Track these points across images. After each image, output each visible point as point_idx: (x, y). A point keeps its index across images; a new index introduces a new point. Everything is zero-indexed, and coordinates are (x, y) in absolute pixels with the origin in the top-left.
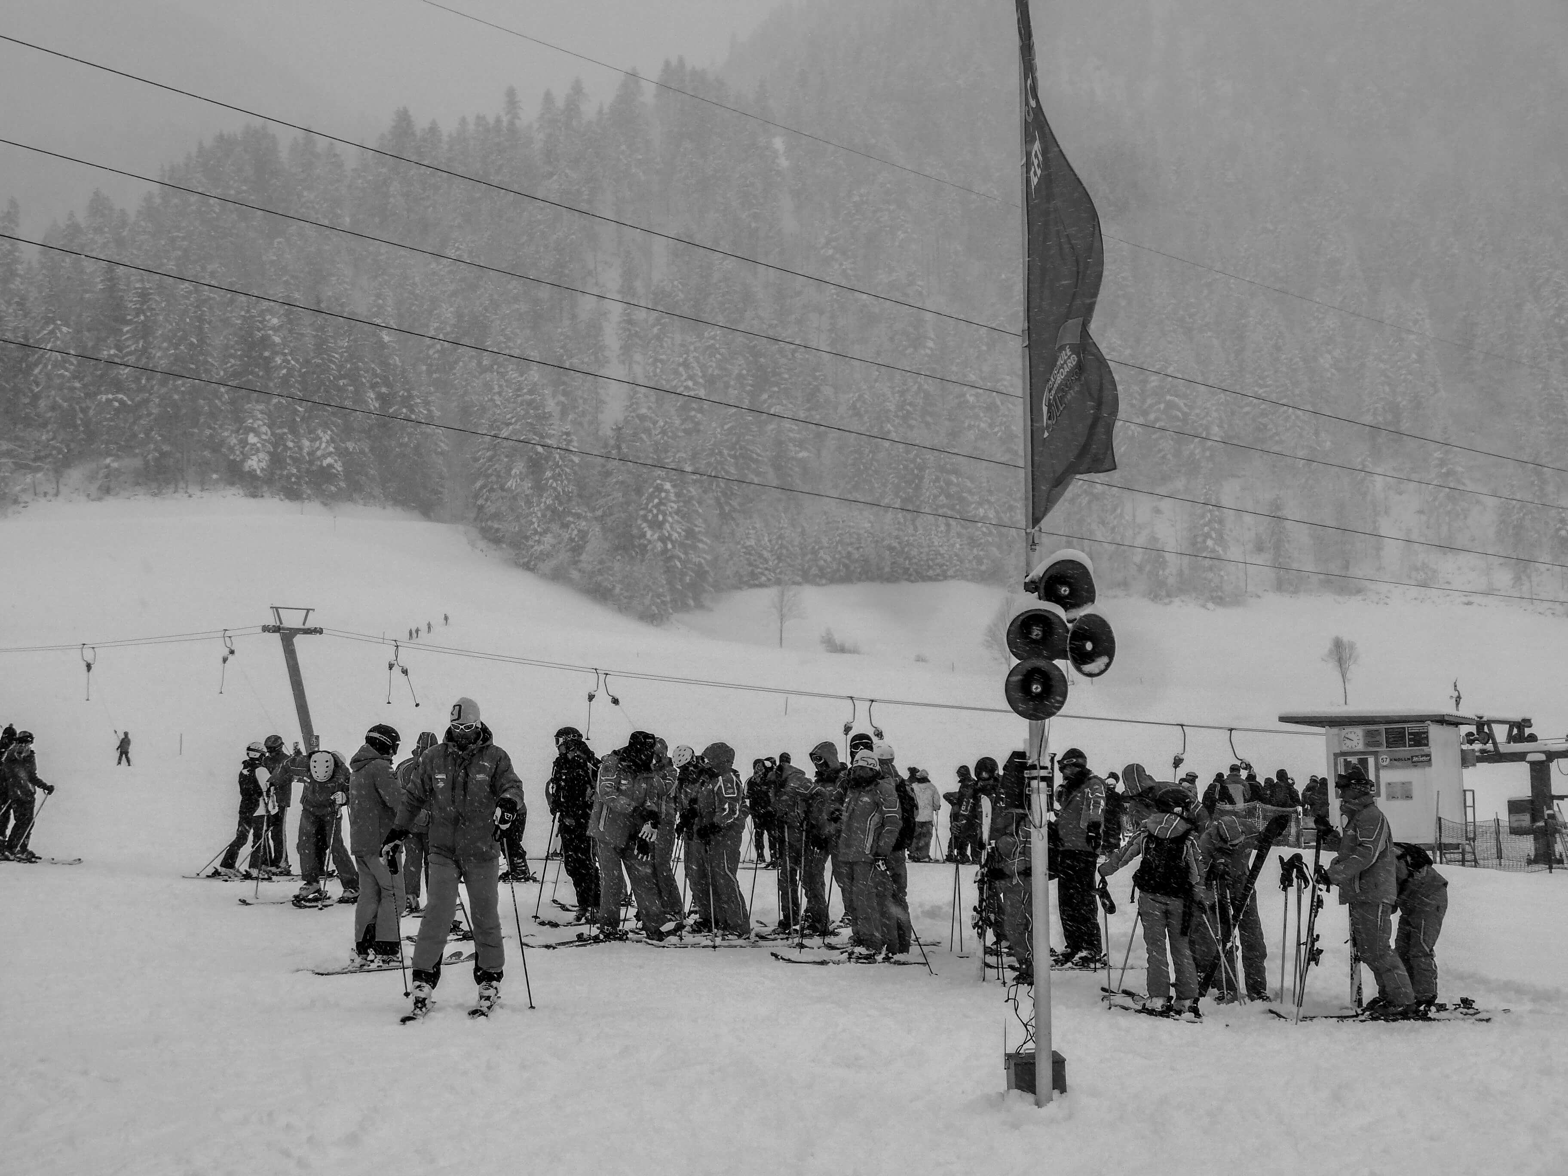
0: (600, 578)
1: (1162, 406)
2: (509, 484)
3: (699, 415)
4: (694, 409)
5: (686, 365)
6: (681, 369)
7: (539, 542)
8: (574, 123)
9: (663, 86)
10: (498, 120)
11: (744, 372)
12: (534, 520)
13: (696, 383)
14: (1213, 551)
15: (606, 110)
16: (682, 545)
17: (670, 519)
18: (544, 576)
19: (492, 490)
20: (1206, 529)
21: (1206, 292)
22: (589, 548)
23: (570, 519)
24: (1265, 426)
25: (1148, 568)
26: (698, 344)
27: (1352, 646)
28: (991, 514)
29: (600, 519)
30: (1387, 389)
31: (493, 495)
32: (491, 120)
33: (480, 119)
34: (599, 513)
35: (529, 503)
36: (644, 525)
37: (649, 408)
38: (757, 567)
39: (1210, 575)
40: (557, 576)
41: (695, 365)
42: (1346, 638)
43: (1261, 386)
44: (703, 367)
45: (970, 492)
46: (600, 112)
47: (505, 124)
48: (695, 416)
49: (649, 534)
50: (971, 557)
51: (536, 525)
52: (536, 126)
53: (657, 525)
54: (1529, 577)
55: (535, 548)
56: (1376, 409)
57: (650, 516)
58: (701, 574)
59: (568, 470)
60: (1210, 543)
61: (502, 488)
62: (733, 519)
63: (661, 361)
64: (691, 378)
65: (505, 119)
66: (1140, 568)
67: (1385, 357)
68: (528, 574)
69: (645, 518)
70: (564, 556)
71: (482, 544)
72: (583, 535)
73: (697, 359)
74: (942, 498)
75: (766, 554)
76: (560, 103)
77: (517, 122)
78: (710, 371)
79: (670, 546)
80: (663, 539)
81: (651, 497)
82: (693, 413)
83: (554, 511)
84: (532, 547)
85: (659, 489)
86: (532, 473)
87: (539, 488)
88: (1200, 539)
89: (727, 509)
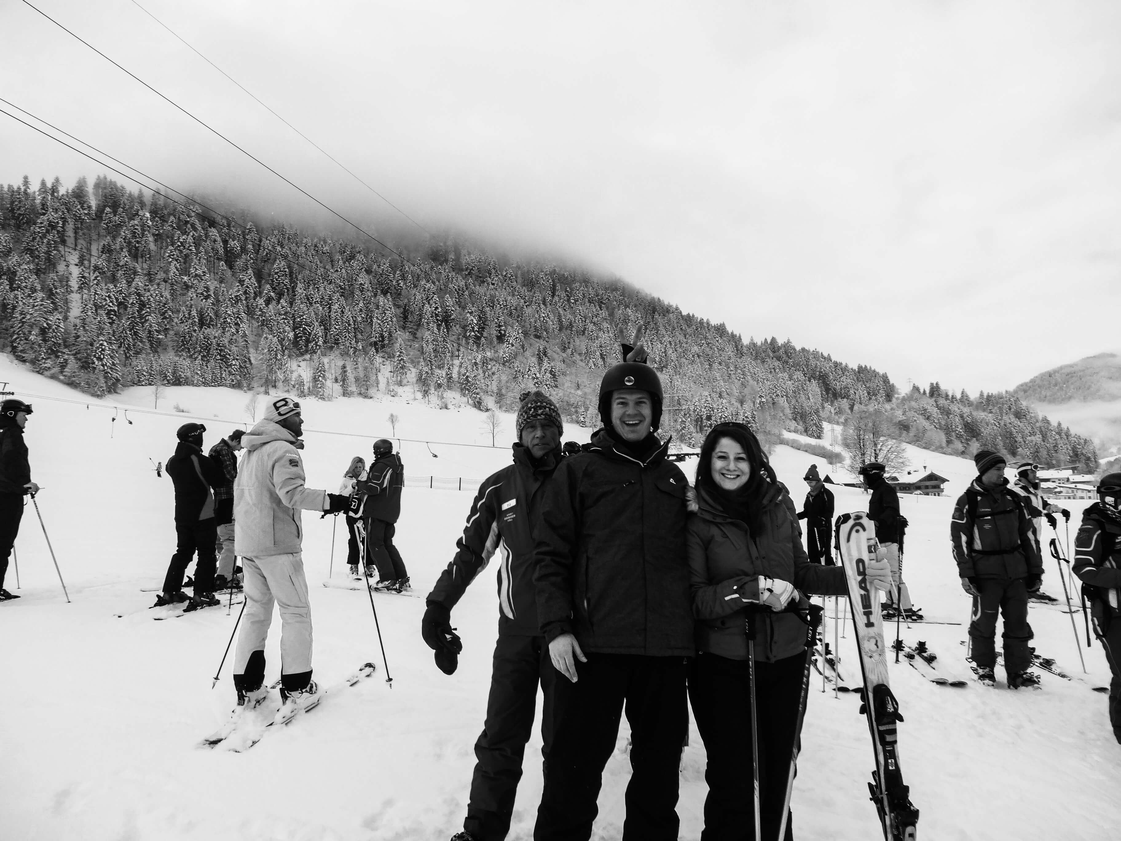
0: (74, 379)
1: (301, 329)
2: (30, 338)
3: (114, 317)
4: (112, 314)
5: (109, 297)
6: (107, 298)
7: (45, 363)
8: (56, 194)
9: (97, 186)
10: (19, 188)
11: (135, 302)
12: (42, 354)
13: (113, 304)
14: (321, 381)
15: (70, 191)
16: (111, 368)
17: (106, 357)
18: (47, 377)
19: (21, 340)
20: (319, 373)
21: (316, 290)
22: (69, 366)
23: (60, 354)
24: (338, 339)
25: (297, 386)
26: (114, 289)
27: (397, 417)
28: (238, 364)
29: (74, 355)
30: (380, 329)
31: (22, 342)
32: (16, 188)
33: (10, 187)
34: (74, 352)
35: (40, 346)
36: (95, 359)
37: (92, 312)
38: (141, 378)
39: (320, 390)
40: (53, 377)
41: (113, 297)
42: (394, 414)
43: (337, 325)
44: (117, 299)
45: (229, 355)
46: (67, 192)
47: (23, 190)
48: (113, 317)
49: (96, 363)
50: (229, 379)
51: (43, 356)
52: (37, 193)
53: (99, 359)
54: (428, 396)
55: (43, 365)
56: (376, 336)
57: (97, 356)
58: (118, 380)
59: (59, 334)
60: (320, 378)
61: (26, 339)
62: (131, 359)
63: (98, 294)
64: (111, 302)
65: (23, 188)
66: (294, 387)
67: (380, 318)
68: (39, 375)
69: (95, 356)
70: (56, 370)
71: (16, 361)
72: (66, 361)
73: (114, 295)
74: (218, 356)
75: (145, 373)
76: (49, 185)
77: (28, 191)
78: (120, 300)
79: (106, 368)
80: (103, 365)
81: (98, 348)
82: (112, 316)
83: (52, 350)
84: (41, 364)
85: (102, 345)
86: (41, 334)
87: (45, 340)
88: (317, 377)
89: (128, 355)
